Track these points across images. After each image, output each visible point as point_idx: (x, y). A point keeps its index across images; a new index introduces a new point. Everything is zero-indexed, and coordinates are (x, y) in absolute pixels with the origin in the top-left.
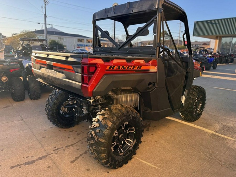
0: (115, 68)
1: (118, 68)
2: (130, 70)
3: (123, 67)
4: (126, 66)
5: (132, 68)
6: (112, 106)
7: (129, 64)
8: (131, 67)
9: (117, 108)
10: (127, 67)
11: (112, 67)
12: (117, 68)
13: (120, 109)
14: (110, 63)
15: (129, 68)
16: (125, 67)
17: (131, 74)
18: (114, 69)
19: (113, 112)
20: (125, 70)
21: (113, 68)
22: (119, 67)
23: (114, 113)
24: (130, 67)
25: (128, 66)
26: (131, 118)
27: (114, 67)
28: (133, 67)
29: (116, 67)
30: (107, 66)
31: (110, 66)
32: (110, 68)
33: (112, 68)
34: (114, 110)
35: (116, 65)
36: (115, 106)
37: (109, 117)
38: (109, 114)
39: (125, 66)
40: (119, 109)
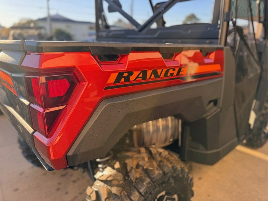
0: (132, 78)
1: (141, 75)
2: (171, 77)
3: (155, 72)
4: (161, 70)
5: (175, 73)
6: (128, 157)
7: (169, 64)
8: (174, 70)
9: (141, 166)
10: (165, 70)
11: (126, 75)
12: (137, 77)
13: (147, 168)
14: (119, 64)
15: (169, 75)
16: (159, 71)
17: (173, 87)
18: (131, 80)
19: (132, 178)
20: (159, 79)
21: (127, 79)
22: (145, 73)
23: (134, 181)
24: (171, 71)
25: (165, 67)
26: (172, 183)
27: (131, 74)
28: (177, 69)
29: (136, 74)
30: (109, 74)
31: (117, 74)
32: (118, 80)
33: (124, 77)
34: (133, 171)
35: (136, 70)
36: (135, 156)
37: (122, 194)
38: (121, 182)
39: (159, 68)
40: (145, 168)
